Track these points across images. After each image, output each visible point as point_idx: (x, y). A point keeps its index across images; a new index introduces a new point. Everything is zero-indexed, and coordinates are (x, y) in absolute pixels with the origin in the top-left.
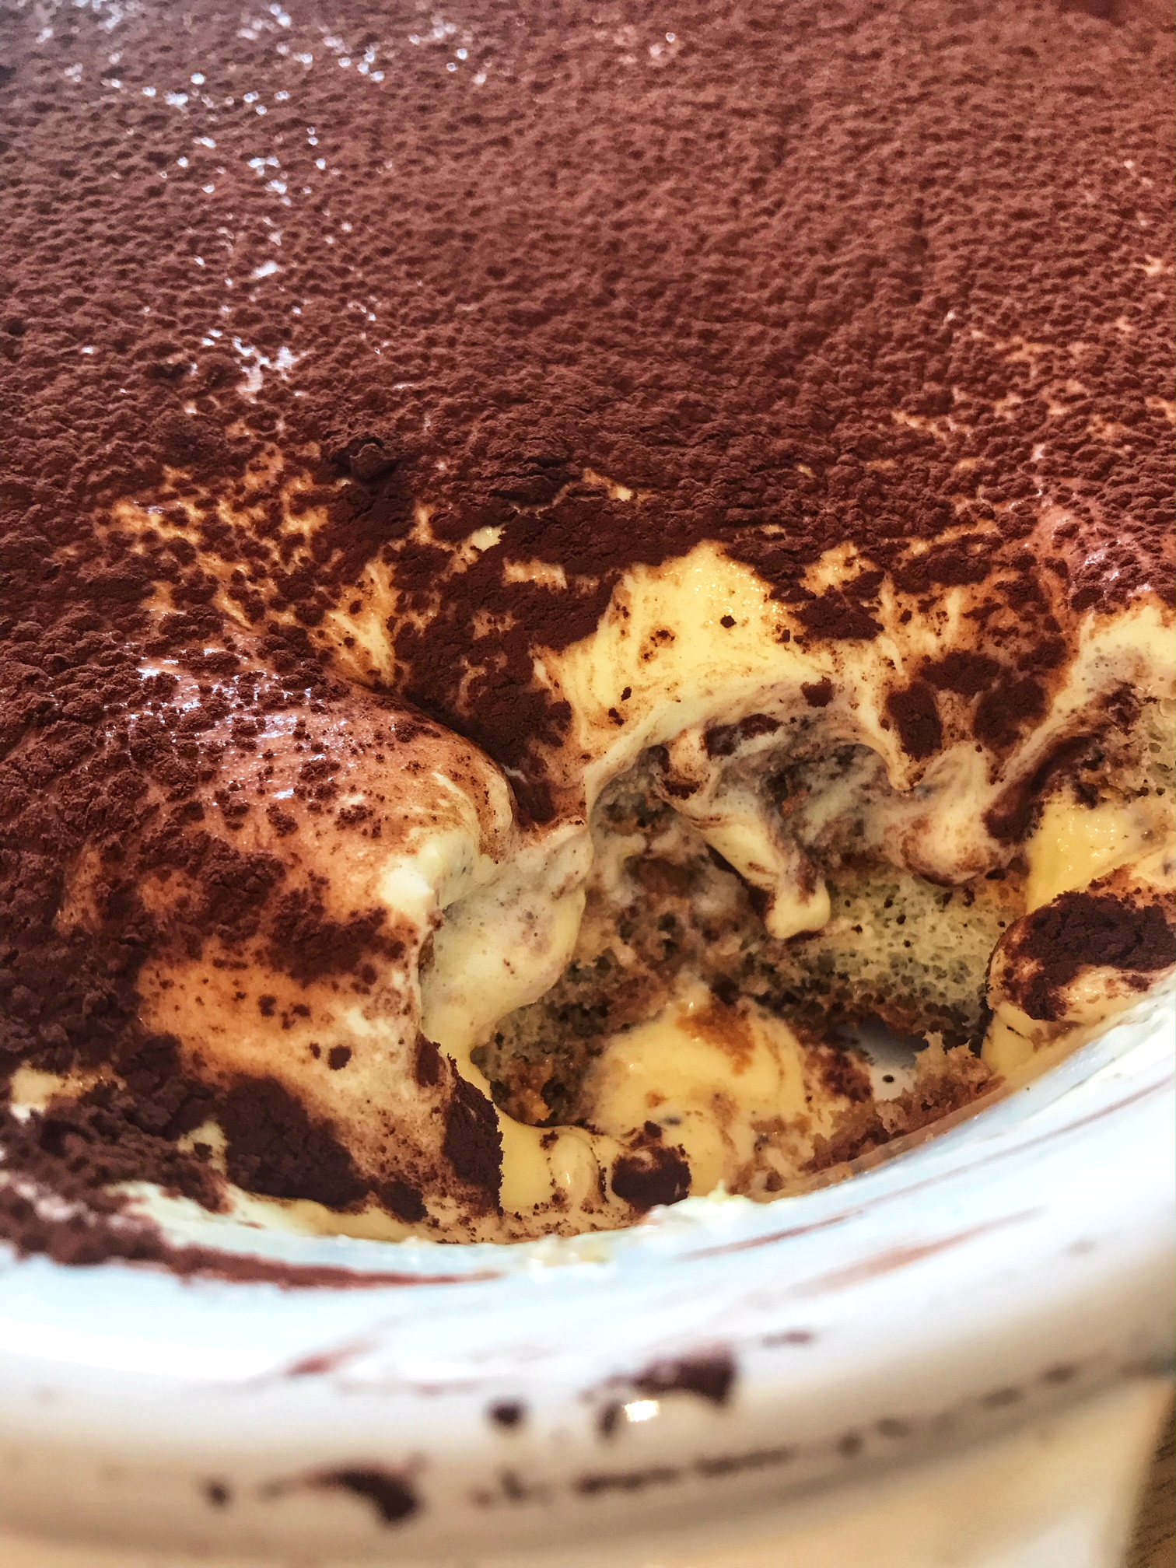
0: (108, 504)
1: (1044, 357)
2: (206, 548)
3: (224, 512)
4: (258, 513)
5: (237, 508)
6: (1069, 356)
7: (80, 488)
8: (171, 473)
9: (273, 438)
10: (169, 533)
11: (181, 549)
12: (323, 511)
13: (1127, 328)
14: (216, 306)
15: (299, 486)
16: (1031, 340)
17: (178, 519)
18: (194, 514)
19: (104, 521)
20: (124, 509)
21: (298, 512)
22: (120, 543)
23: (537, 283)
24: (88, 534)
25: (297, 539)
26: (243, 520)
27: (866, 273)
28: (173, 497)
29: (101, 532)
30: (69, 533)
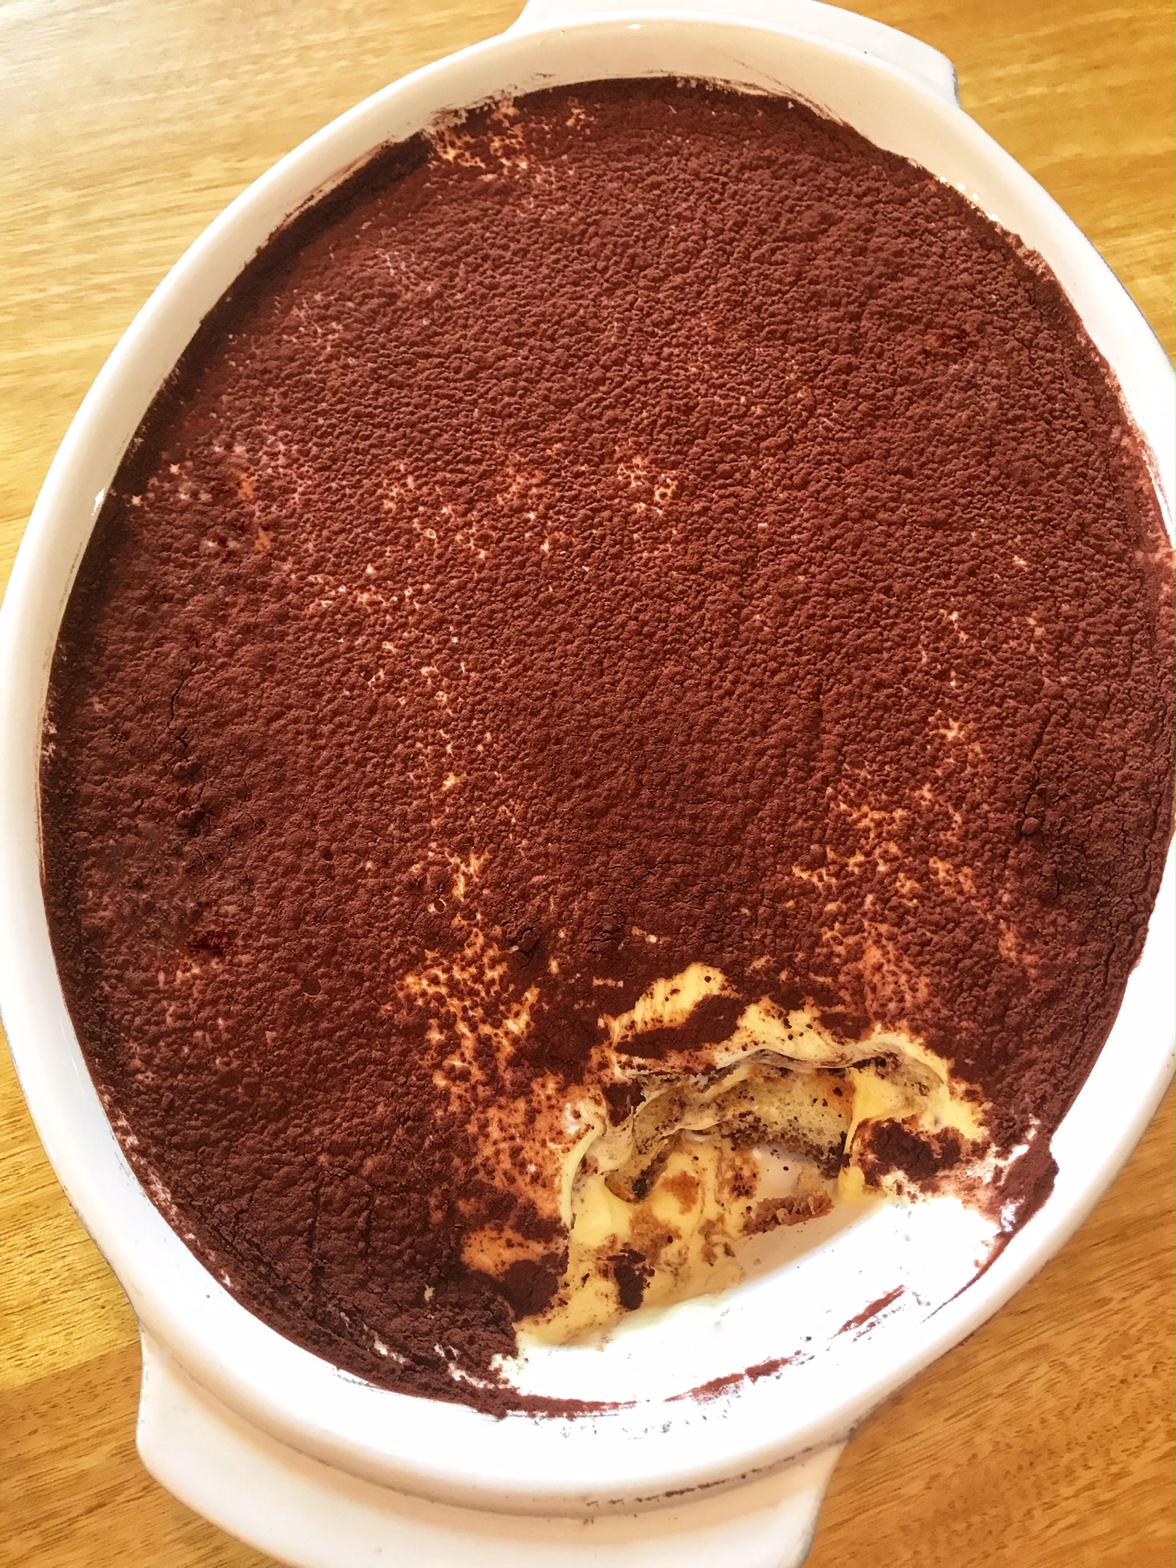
0: (402, 978)
1: (879, 824)
2: (451, 996)
3: (457, 974)
4: (473, 970)
5: (463, 969)
6: (893, 820)
7: (387, 971)
8: (429, 954)
9: (476, 925)
10: (431, 990)
11: (440, 998)
12: (505, 965)
13: (928, 795)
14: (429, 821)
15: (491, 952)
16: (872, 809)
17: (435, 981)
18: (443, 977)
19: (401, 989)
20: (410, 980)
21: (492, 968)
22: (410, 999)
23: (600, 781)
24: (396, 997)
25: (492, 982)
26: (466, 976)
27: (784, 755)
28: (431, 967)
29: (401, 994)
30: (387, 997)
